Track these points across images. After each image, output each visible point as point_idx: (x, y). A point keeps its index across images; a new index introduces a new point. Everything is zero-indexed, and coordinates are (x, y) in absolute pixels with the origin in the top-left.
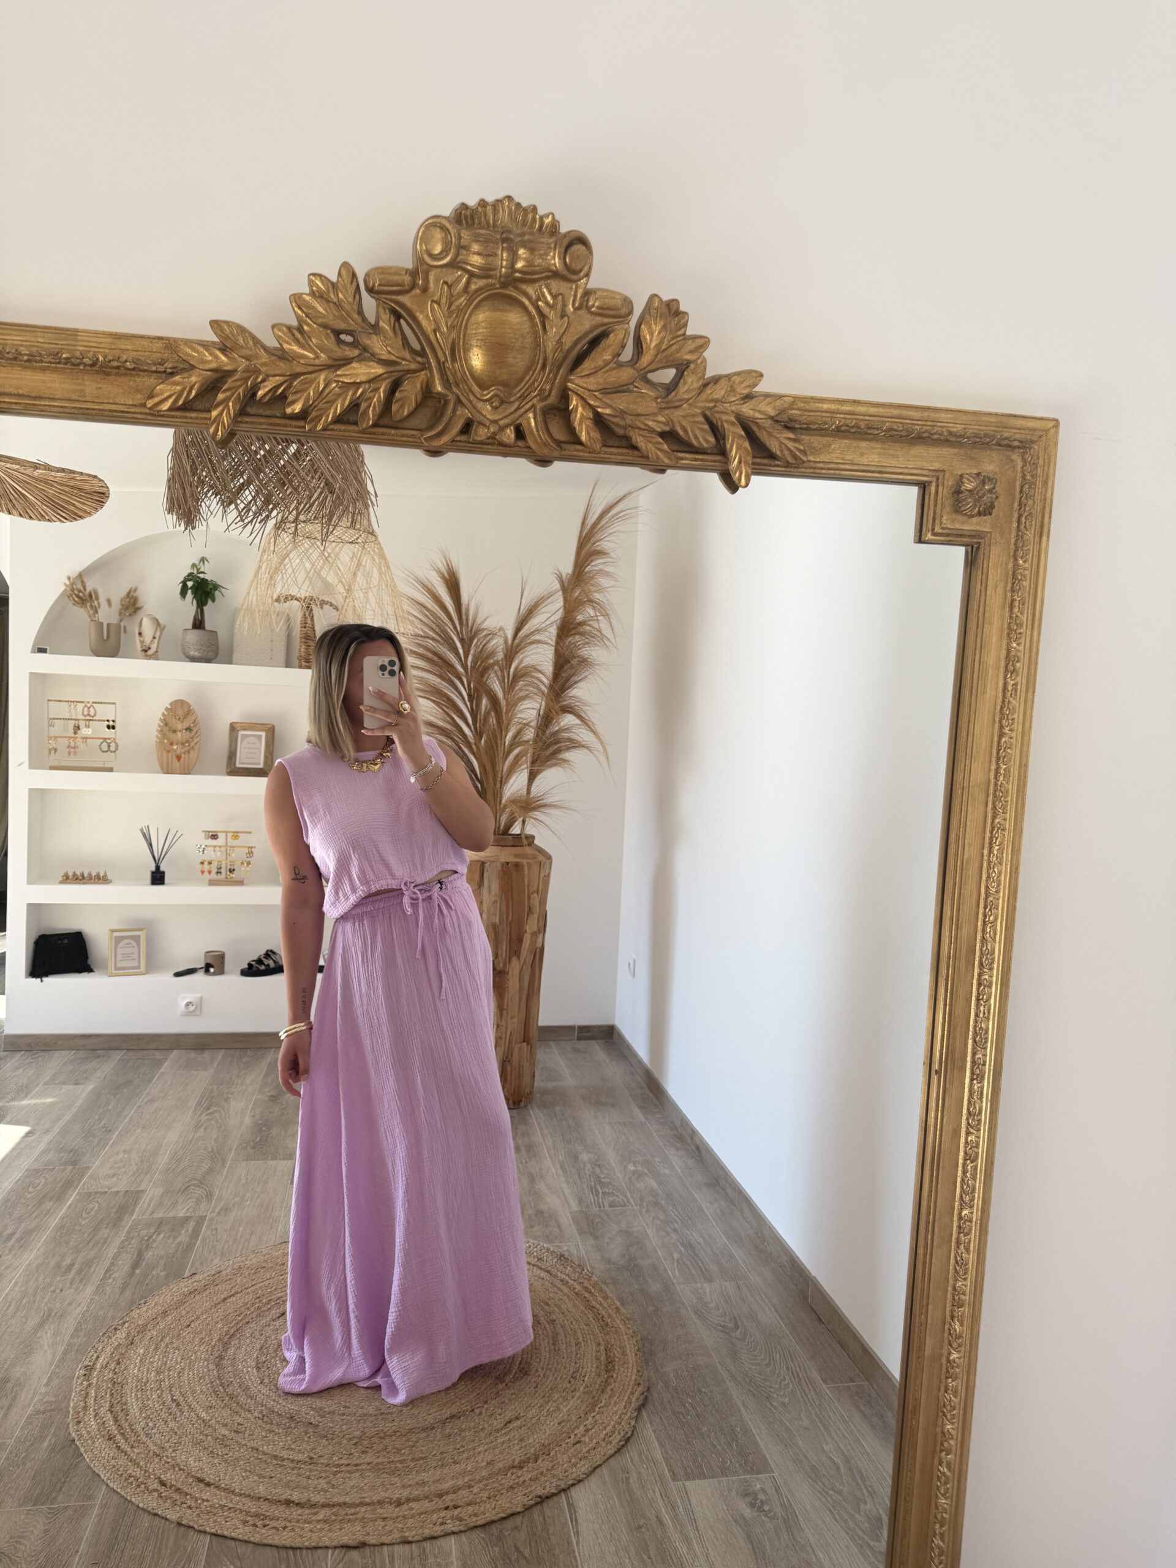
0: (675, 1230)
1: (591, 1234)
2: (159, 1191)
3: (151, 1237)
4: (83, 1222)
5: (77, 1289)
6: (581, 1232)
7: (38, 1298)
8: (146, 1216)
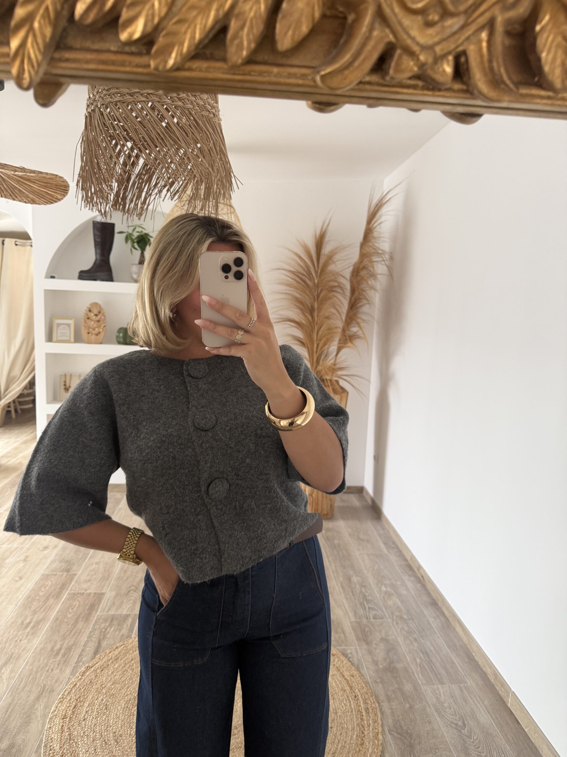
0: (415, 640)
1: (364, 641)
2: (114, 593)
3: (106, 629)
4: (69, 616)
5: (61, 669)
6: (358, 639)
7: (39, 674)
8: (105, 613)
